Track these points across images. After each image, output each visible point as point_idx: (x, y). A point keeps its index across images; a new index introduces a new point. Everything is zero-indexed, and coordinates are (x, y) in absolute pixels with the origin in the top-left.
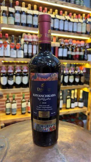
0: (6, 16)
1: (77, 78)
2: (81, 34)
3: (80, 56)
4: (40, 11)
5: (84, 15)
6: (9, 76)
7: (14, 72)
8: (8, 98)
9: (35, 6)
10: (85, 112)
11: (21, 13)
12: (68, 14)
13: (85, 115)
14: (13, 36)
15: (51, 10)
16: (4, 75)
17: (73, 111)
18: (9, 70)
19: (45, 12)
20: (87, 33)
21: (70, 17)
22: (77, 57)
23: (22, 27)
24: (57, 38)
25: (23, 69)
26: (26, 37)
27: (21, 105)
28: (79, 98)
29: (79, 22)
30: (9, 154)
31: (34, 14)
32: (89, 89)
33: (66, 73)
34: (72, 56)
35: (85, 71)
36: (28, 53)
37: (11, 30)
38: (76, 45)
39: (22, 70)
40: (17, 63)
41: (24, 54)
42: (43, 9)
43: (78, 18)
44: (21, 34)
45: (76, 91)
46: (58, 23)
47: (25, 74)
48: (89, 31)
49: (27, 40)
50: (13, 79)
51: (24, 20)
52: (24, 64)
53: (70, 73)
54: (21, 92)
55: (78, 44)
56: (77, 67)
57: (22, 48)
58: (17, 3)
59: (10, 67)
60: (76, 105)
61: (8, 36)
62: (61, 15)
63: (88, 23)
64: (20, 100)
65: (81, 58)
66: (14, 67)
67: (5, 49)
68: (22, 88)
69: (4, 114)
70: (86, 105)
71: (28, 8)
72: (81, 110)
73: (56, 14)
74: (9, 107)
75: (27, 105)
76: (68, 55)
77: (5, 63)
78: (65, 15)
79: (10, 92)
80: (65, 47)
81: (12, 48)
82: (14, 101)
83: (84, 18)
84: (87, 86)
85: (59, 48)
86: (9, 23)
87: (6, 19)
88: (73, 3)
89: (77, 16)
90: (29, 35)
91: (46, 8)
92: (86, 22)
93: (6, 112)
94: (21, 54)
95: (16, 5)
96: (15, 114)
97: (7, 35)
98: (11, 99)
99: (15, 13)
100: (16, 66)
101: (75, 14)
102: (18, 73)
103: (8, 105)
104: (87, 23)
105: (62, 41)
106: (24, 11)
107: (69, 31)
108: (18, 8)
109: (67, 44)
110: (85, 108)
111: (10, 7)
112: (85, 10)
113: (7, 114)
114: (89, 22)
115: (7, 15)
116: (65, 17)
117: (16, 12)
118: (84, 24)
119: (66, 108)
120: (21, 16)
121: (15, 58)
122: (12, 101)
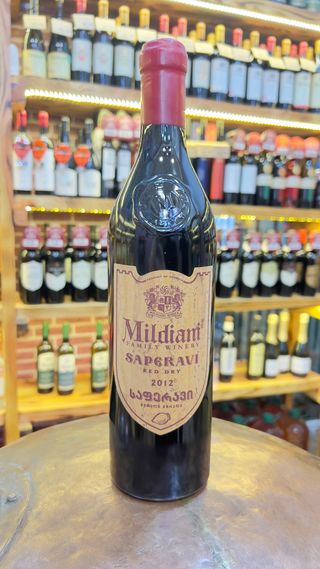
0: (42, 48)
1: (285, 269)
2: (307, 112)
3: (301, 192)
4: (163, 32)
6: (50, 260)
7: (68, 247)
8: (45, 334)
9: (144, 14)
10: (317, 390)
11: (95, 37)
12: (263, 41)
13: (315, 403)
14: (66, 119)
15: (201, 26)
16: (32, 254)
17: (272, 387)
18: (49, 237)
19: (180, 34)
21: (270, 53)
22: (295, 196)
23: (96, 87)
24: (222, 127)
25: (97, 236)
26: (111, 125)
27: (91, 361)
28: (294, 342)
29: (302, 70)
30: (32, 525)
31: (141, 40)
33: (250, 253)
34: (272, 191)
36: (116, 181)
39: (94, 241)
40: (79, 216)
41: (102, 182)
42: (173, 24)
43: (298, 54)
44: (94, 113)
45: (285, 316)
46: (225, 74)
47: (104, 255)
49: (113, 133)
50: (62, 272)
51: (103, 62)
52: (102, 217)
53: (263, 252)
54: (93, 316)
55: (297, 148)
56: (292, 232)
57: (97, 164)
58: (81, 1)
59: (53, 229)
60: (285, 367)
61: (46, 122)
62: (237, 46)
64: (89, 345)
66: (69, 228)
67: (38, 165)
68: (92, 304)
69: (32, 390)
71: (119, 19)
72: (300, 385)
73: (220, 42)
74: (51, 368)
76: (258, 188)
77: (36, 215)
78: (251, 45)
79: (54, 316)
80: (250, 160)
81: (63, 162)
82: (66, 347)
85: (227, 161)
86: (51, 75)
87: (43, 60)
88: (282, 3)
89: (295, 47)
90: (121, 118)
91: (183, 21)
93: (37, 382)
94: (93, 185)
95: (76, 12)
96: (70, 392)
97: (43, 118)
98: (55, 338)
99: (74, 37)
100: (74, 226)
101: (287, 42)
105: (240, 139)
106: (104, 30)
107: (264, 101)
108: (82, 20)
109: (255, 149)
110: (317, 378)
111: (56, 17)
113: (41, 391)
115: (47, 44)
116: (251, 53)
117: (77, 34)
119: (249, 377)
120: (93, 50)
121: (71, 197)
122: (60, 346)
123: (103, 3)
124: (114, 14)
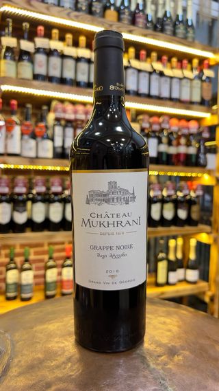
0: (14, 60)
1: (181, 208)
2: (189, 104)
3: (188, 156)
5: (195, 62)
6: (16, 202)
7: (29, 193)
8: (12, 257)
9: (82, 40)
10: (204, 293)
11: (49, 53)
12: (159, 59)
13: (204, 302)
14: (29, 106)
17: (174, 292)
18: (17, 186)
20: (202, 102)
21: (164, 65)
22: (182, 159)
23: (50, 84)
24: (134, 112)
25: (50, 184)
26: (60, 110)
27: (44, 276)
28: (186, 259)
29: (185, 78)
30: (14, 371)
31: (80, 56)
32: (212, 236)
33: (154, 197)
34: (169, 156)
35: (200, 193)
36: (63, 148)
37: (24, 93)
38: (179, 130)
39: (48, 189)
40: (38, 172)
41: (54, 148)
43: (182, 67)
44: (48, 102)
45: (180, 241)
46: (135, 79)
47: (56, 198)
48: (208, 97)
49: (62, 115)
50: (25, 210)
51: (55, 69)
52: (54, 172)
53: (163, 196)
54: (46, 242)
55: (184, 128)
56: (183, 183)
57: (50, 135)
58: (41, 30)
59: (19, 180)
60: (181, 277)
61: (16, 108)
62: (142, 61)
63: (205, 81)
64: (42, 264)
65: (191, 161)
66: (30, 180)
67: (9, 136)
68: (46, 233)
69: (1, 298)
70: (205, 276)
71: (65, 43)
72: (192, 290)
73: (131, 58)
75: (59, 277)
76: (160, 154)
79: (18, 242)
80: (153, 135)
81: (27, 134)
82: (27, 265)
83: (196, 68)
84: (208, 228)
86: (20, 76)
87: (14, 67)
88: (170, 35)
89: (179, 64)
90: (67, 106)
92: (200, 77)
93: (6, 292)
94: (48, 150)
95: (36, 36)
96: (29, 299)
97: (13, 105)
98: (18, 260)
99: (35, 53)
100: (33, 179)
101: (174, 60)
102: (39, 194)
103: (12, 276)
104: (203, 81)
105: (146, 121)
106: (55, 48)
107: (162, 96)
108: (41, 42)
109: (156, 127)
110: (203, 284)
111: (23, 39)
112: (198, 48)
113: (9, 299)
114: (208, 78)
115: (17, 58)
116: (152, 66)
117: (38, 50)
118: (197, 83)
119: (157, 285)
120: (48, 61)
121: (31, 158)
122: (22, 265)
123: (55, 32)
124: (62, 39)
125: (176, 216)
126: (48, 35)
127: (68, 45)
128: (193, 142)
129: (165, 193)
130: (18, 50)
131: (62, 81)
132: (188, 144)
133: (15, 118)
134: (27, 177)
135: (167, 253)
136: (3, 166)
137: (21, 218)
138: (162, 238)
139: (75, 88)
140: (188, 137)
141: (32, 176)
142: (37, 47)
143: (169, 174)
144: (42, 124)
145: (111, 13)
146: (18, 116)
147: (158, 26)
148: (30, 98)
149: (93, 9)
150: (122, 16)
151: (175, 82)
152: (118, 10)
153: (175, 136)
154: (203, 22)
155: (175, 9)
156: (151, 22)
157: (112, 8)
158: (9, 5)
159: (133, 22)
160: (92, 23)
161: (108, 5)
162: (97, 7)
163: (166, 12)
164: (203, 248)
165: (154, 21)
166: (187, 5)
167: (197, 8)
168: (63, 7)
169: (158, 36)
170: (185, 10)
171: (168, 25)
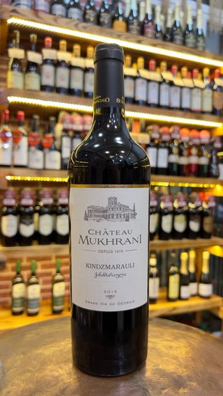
0: (20, 70)
1: (193, 220)
2: (200, 114)
3: (199, 167)
5: (206, 71)
6: (23, 214)
7: (37, 205)
8: (18, 270)
9: (90, 50)
10: (218, 308)
11: (57, 64)
12: (169, 69)
13: (219, 319)
14: (36, 117)
15: (128, 58)
17: (186, 307)
18: (23, 198)
20: (214, 112)
21: (174, 76)
22: (193, 169)
23: (58, 95)
24: (143, 123)
25: (58, 196)
26: (68, 121)
27: (52, 290)
28: (199, 273)
29: (195, 87)
31: (88, 67)
33: (165, 208)
34: (180, 167)
35: (213, 204)
37: (31, 105)
38: (190, 140)
39: (56, 201)
40: (45, 184)
41: (62, 160)
43: (192, 77)
44: (56, 113)
45: (192, 254)
47: (64, 210)
48: (219, 106)
49: (69, 126)
50: (32, 223)
51: (63, 80)
52: (61, 184)
53: (175, 208)
54: (54, 255)
55: (194, 138)
56: (194, 194)
57: (57, 146)
58: (48, 41)
59: (26, 192)
60: (194, 292)
61: (23, 119)
62: (152, 70)
63: (216, 90)
64: (49, 278)
65: (203, 172)
66: (37, 192)
67: (16, 147)
68: (54, 246)
69: (7, 313)
70: (218, 291)
71: (74, 54)
72: (205, 305)
73: (140, 68)
75: (68, 291)
76: (170, 164)
79: (25, 256)
80: (162, 145)
81: (34, 145)
82: (33, 279)
83: (207, 78)
84: (220, 241)
85: (147, 146)
86: (27, 88)
87: (22, 79)
88: (180, 45)
89: (190, 74)
90: (75, 117)
92: (211, 86)
93: (11, 307)
94: (55, 161)
95: (44, 48)
96: (36, 314)
97: (20, 116)
98: (25, 273)
99: (43, 64)
100: (41, 190)
101: (184, 70)
102: (46, 206)
103: (18, 290)
104: (214, 90)
105: (156, 131)
106: (64, 59)
107: (172, 106)
108: (48, 53)
109: (166, 138)
110: (217, 299)
111: (30, 49)
112: (208, 57)
113: (15, 314)
114: (219, 87)
115: (24, 69)
116: (162, 77)
117: (45, 62)
118: (208, 92)
119: (169, 300)
120: (55, 72)
121: (39, 170)
122: (29, 279)
123: (63, 43)
124: (70, 50)
125: (188, 229)
126: (56, 46)
127: (76, 56)
128: (205, 153)
129: (176, 205)
130: (25, 61)
131: (70, 92)
132: (200, 155)
133: (22, 130)
134: (35, 188)
135: (179, 267)
136: (9, 178)
137: (27, 231)
138: (174, 251)
139: (83, 99)
140: (200, 147)
141: (40, 188)
142: (45, 58)
143: (180, 185)
144: (50, 135)
145: (120, 24)
146: (25, 127)
147: (168, 36)
148: (38, 109)
149: (102, 20)
150: (131, 27)
151: (185, 91)
152: (127, 21)
153: (186, 146)
154: (214, 31)
155: (185, 18)
156: (161, 31)
157: (121, 19)
158: (15, 17)
159: (142, 32)
160: (100, 33)
161: (116, 15)
162: (105, 18)
163: (175, 22)
164: (217, 262)
165: (164, 30)
166: (197, 15)
167: (207, 17)
168: (71, 18)
169: (167, 45)
170: (195, 20)
171: (178, 34)
